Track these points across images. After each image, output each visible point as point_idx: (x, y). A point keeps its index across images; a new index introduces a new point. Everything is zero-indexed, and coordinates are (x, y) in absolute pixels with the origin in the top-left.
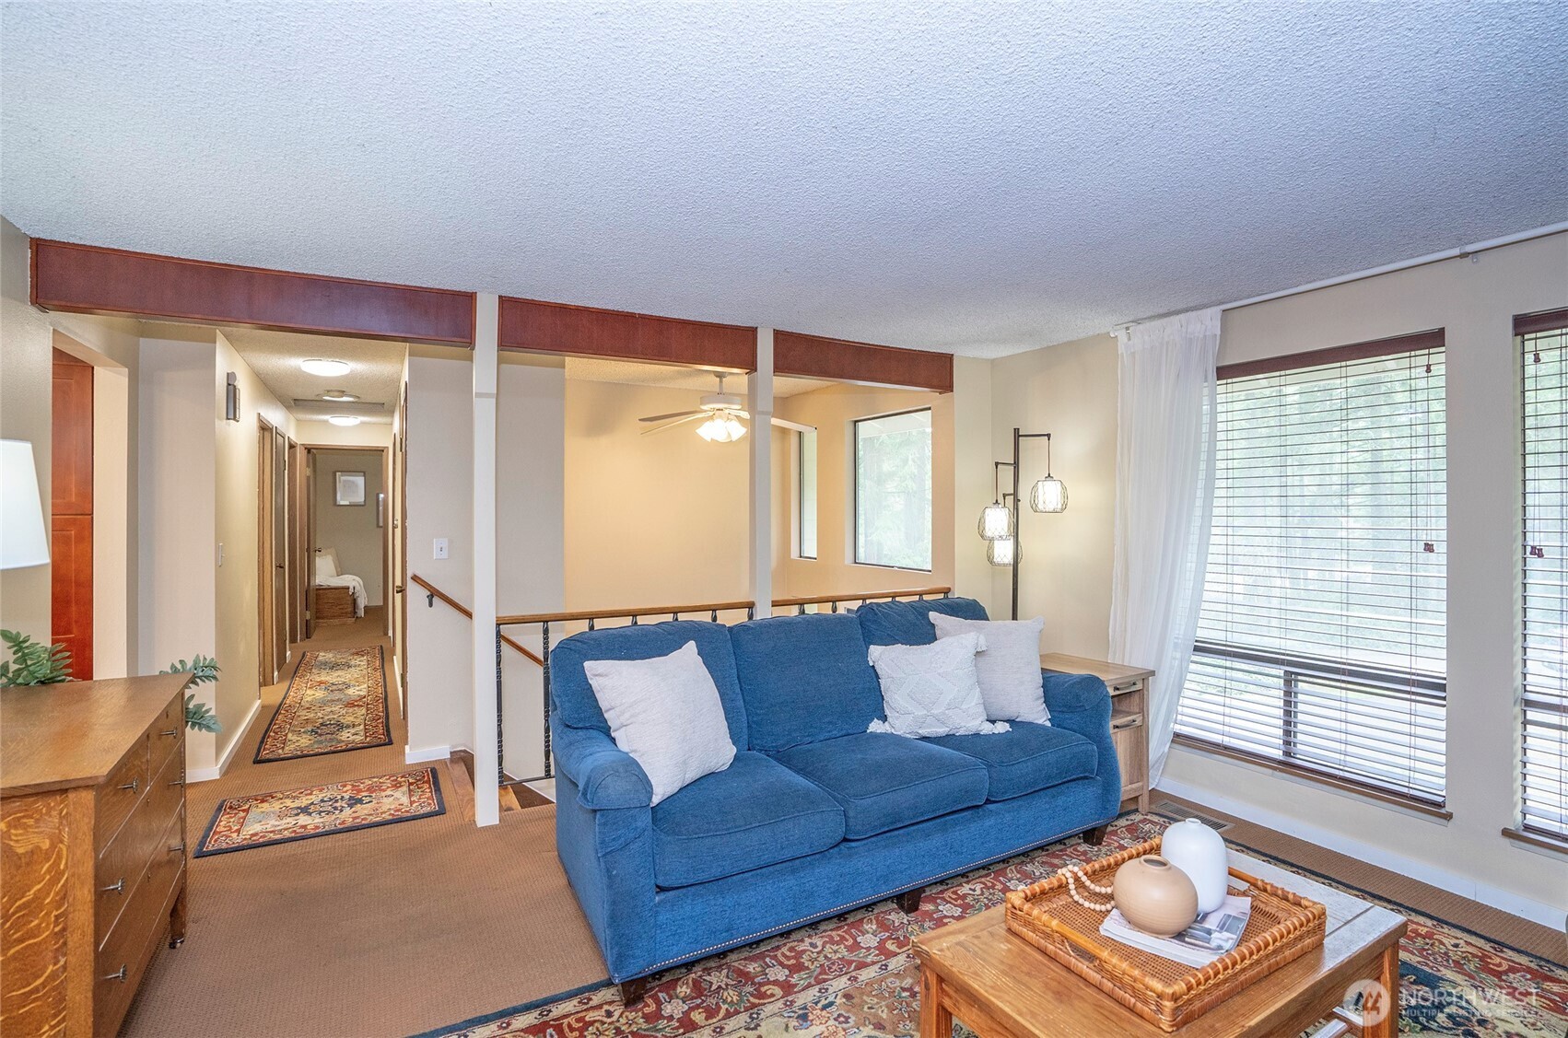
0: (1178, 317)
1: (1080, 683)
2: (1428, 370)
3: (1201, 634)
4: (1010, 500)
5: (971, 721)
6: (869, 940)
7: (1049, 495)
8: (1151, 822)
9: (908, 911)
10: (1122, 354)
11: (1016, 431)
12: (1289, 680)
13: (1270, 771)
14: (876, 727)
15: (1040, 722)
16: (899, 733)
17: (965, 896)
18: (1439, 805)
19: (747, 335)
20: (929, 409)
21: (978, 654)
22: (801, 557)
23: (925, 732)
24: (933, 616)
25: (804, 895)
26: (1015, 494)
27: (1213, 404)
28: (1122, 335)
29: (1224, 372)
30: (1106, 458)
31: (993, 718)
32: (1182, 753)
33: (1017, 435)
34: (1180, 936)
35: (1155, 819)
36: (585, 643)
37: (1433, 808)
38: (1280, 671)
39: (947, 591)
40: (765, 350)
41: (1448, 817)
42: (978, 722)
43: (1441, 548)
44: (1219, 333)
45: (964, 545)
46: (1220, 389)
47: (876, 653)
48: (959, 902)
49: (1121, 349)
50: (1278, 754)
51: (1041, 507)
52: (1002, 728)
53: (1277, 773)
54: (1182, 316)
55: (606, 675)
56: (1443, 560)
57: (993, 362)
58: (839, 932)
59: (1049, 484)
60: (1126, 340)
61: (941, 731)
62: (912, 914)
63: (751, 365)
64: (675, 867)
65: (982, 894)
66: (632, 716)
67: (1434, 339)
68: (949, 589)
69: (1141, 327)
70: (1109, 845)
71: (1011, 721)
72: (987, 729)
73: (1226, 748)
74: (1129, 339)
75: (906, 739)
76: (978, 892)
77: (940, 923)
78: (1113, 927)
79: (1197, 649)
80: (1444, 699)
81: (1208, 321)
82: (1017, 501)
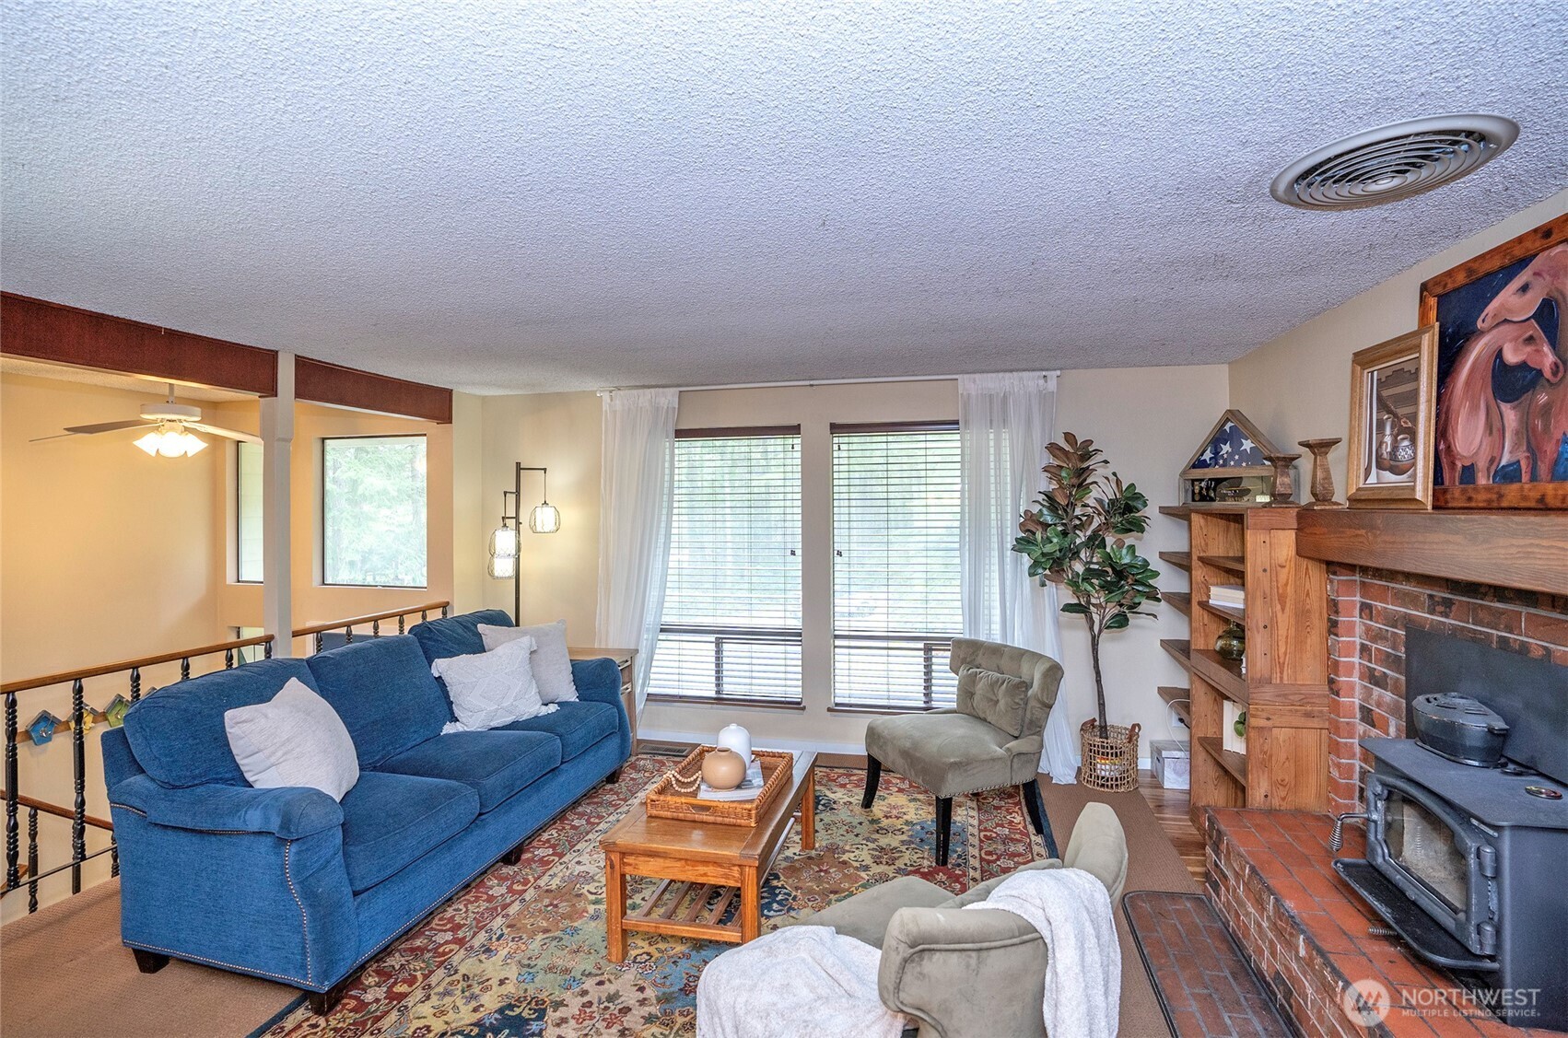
0: (649, 391)
1: (601, 665)
2: (793, 448)
3: (666, 619)
4: (511, 523)
5: (531, 707)
6: (498, 890)
7: (545, 518)
8: (642, 759)
9: (513, 863)
10: (606, 411)
11: (518, 464)
12: (718, 643)
13: (710, 705)
14: (449, 729)
15: (573, 700)
16: (472, 729)
17: (548, 841)
18: (799, 703)
19: (269, 359)
20: (425, 435)
21: (532, 653)
22: (239, 581)
23: (494, 724)
24: (481, 627)
25: (457, 867)
26: (517, 518)
27: (672, 455)
28: (606, 396)
29: (681, 434)
30: (591, 488)
31: (545, 702)
32: (654, 706)
33: (519, 468)
34: (739, 787)
35: (644, 756)
36: (179, 698)
37: (796, 706)
38: (712, 638)
39: (445, 606)
40: (286, 375)
41: (804, 708)
42: (538, 707)
43: (799, 552)
44: (677, 407)
45: (463, 561)
46: (677, 444)
47: (441, 666)
48: (547, 845)
49: (605, 407)
50: (713, 694)
51: (539, 529)
52: (553, 708)
53: (715, 706)
54: (653, 390)
55: (252, 720)
56: (800, 559)
57: (484, 398)
58: (472, 894)
59: (545, 509)
60: (609, 401)
61: (509, 719)
62: (518, 864)
63: (270, 389)
64: (367, 870)
65: (559, 835)
66: (285, 754)
67: (794, 430)
68: (448, 603)
69: (621, 392)
70: (624, 780)
71: (559, 704)
72: (544, 711)
73: (681, 697)
74: (612, 400)
75: (481, 732)
76: (556, 835)
77: (544, 862)
78: (705, 795)
79: (662, 630)
80: (800, 641)
81: (669, 397)
82: (518, 523)
